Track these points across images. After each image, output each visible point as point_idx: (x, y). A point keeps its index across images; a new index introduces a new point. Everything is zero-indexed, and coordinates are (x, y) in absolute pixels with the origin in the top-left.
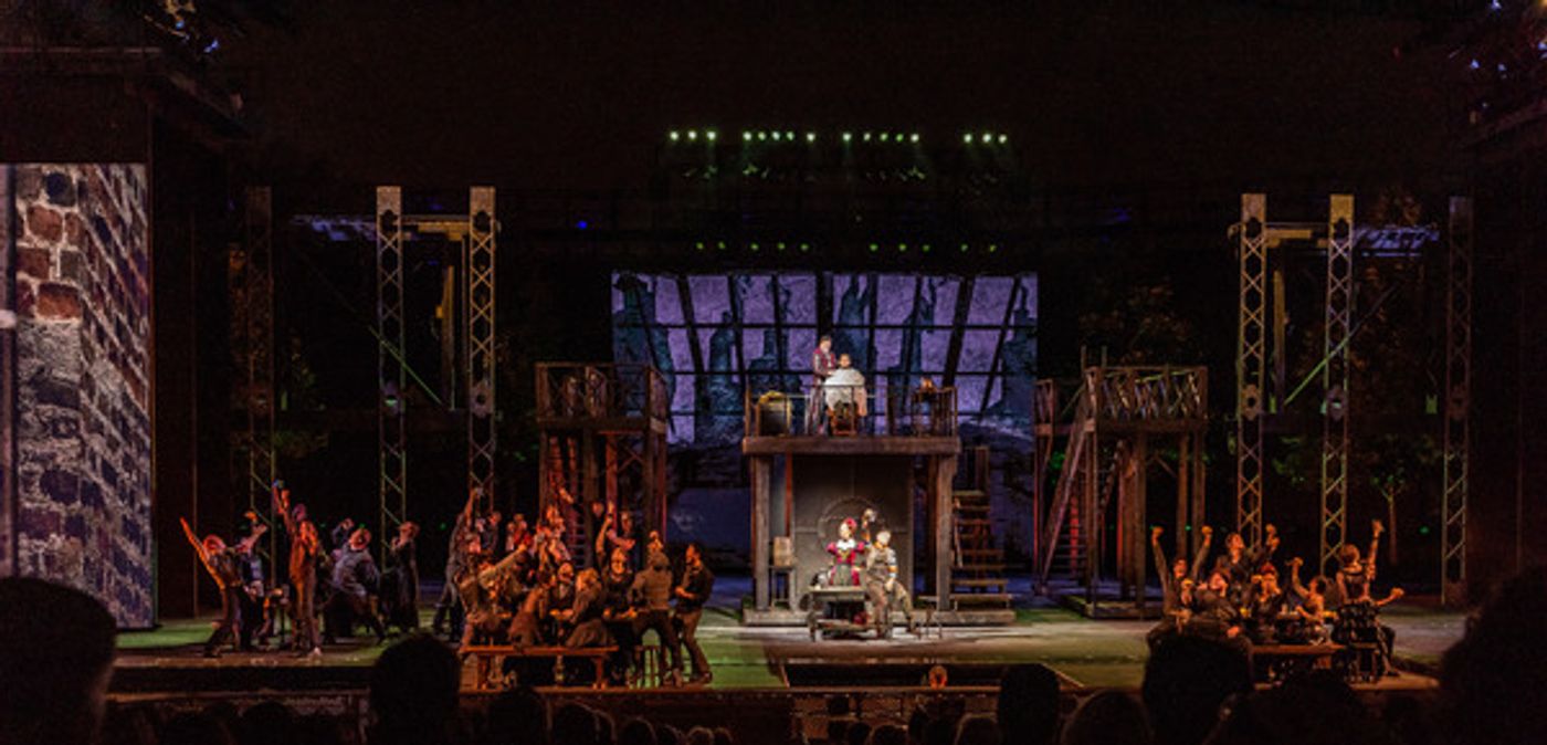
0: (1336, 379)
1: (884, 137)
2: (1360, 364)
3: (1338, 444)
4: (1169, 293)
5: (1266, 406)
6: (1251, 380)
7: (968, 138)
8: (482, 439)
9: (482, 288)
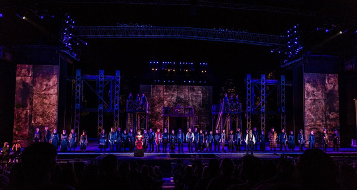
0: (263, 104)
1: (187, 63)
2: (267, 102)
3: (263, 116)
4: (235, 90)
5: (251, 109)
6: (249, 105)
7: (201, 64)
8: (117, 114)
9: (117, 88)
